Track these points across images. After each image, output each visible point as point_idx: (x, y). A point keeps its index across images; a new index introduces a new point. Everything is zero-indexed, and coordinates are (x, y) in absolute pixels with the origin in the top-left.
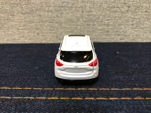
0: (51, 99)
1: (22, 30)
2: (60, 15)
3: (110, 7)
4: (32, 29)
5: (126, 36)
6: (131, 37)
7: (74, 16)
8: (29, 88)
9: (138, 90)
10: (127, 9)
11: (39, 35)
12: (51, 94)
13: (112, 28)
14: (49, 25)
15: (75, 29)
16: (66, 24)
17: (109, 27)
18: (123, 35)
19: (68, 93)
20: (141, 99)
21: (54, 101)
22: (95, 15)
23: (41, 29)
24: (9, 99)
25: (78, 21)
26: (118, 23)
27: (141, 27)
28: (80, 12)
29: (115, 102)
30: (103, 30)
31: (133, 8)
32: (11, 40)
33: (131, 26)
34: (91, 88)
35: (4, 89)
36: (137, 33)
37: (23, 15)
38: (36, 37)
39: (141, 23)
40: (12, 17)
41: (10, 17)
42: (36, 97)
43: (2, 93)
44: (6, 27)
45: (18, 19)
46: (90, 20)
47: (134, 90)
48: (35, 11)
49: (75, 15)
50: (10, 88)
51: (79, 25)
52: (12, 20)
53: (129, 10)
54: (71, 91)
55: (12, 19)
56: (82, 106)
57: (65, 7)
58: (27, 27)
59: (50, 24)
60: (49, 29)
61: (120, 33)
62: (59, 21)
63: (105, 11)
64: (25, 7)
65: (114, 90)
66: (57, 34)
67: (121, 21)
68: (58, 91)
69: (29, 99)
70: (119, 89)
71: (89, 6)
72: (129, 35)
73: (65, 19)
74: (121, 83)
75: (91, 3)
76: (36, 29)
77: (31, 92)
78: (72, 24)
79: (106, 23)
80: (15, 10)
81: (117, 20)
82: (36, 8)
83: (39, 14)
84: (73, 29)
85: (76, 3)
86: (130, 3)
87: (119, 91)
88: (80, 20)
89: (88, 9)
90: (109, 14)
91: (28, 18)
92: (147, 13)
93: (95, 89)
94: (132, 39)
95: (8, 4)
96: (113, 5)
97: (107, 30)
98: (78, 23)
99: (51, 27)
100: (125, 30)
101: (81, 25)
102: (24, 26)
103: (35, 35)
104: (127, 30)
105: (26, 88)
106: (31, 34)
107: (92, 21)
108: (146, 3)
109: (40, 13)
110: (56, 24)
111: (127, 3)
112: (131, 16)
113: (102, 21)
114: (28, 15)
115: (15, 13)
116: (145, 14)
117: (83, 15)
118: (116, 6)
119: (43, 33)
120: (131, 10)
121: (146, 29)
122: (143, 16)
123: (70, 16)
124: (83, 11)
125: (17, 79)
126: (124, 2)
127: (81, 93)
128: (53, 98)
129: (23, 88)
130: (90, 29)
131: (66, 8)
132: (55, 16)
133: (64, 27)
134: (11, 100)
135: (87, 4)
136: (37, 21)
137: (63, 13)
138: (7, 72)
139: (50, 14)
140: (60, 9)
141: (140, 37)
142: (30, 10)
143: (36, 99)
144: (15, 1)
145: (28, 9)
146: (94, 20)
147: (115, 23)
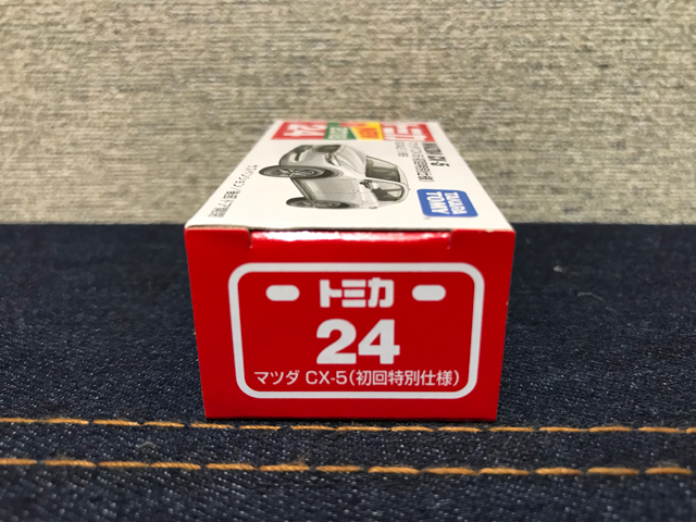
0: (275, 472)
1: (120, 165)
2: (294, 98)
3: (521, 66)
4: (168, 161)
5: (589, 194)
6: (613, 202)
7: (358, 102)
8: (173, 424)
9: (664, 434)
10: (596, 75)
11: (196, 187)
12: (276, 448)
13: (527, 158)
14: (244, 142)
17: (513, 153)
18: (578, 189)
19: (352, 446)
20: (679, 475)
21: (289, 480)
22: (453, 101)
23: (208, 161)
24: (86, 469)
26: (553, 137)
27: (659, 158)
28: (385, 86)
29: (565, 487)
30: (487, 167)
31: (621, 72)
32: (69, 207)
33: (612, 152)
34: (452, 426)
35: (58, 425)
36: (639, 184)
37: (127, 98)
38: (184, 197)
39: (655, 138)
40: (76, 103)
41: (69, 102)
42: (208, 462)
43: (51, 444)
44: (49, 147)
45: (104, 113)
47: (643, 433)
48: (182, 81)
49: (361, 97)
50: (86, 422)
52: (79, 116)
53: (605, 82)
54: (362, 438)
55: (76, 114)
56: (419, 503)
57: (317, 64)
58: (145, 147)
59: (248, 137)
61: (563, 181)
63: (497, 83)
64: (139, 59)
65: (555, 434)
67: (568, 130)
68: (306, 437)
69: (179, 469)
70: (577, 430)
71: (424, 61)
72: (604, 191)
73: (316, 117)
74: (584, 403)
75: (434, 44)
76: (186, 158)
77: (184, 440)
79: (499, 138)
80: (93, 71)
81: (549, 124)
82: (186, 67)
83: (202, 92)
85: (367, 47)
86: (610, 51)
87: (575, 435)
89: (419, 73)
90: (516, 96)
91: (151, 108)
92: (684, 95)
93: (469, 429)
94: (619, 207)
95: (62, 46)
96: (531, 55)
97: (504, 167)
100: (585, 169)
102: (128, 144)
103: (178, 184)
104: (596, 171)
105: (161, 424)
106: (163, 181)
108: (678, 48)
109: (205, 89)
111: (594, 48)
112: (611, 107)
113: (483, 126)
114: (150, 94)
115: (90, 89)
116: (677, 97)
117: (397, 99)
118: (545, 62)
120: (614, 78)
121: (679, 164)
122: (665, 105)
123: (341, 102)
124: (398, 80)
125: (112, 384)
126: (583, 43)
127: (409, 446)
128: (284, 467)
131: (323, 68)
132: (273, 104)
134: (96, 472)
135: (419, 49)
136: (189, 123)
137: (307, 88)
138: (66, 351)
139: (249, 92)
140: (296, 71)
141: (654, 201)
142: (160, 75)
143: (207, 469)
144: (94, 33)
145: (150, 69)
146: (448, 124)
147: (542, 135)
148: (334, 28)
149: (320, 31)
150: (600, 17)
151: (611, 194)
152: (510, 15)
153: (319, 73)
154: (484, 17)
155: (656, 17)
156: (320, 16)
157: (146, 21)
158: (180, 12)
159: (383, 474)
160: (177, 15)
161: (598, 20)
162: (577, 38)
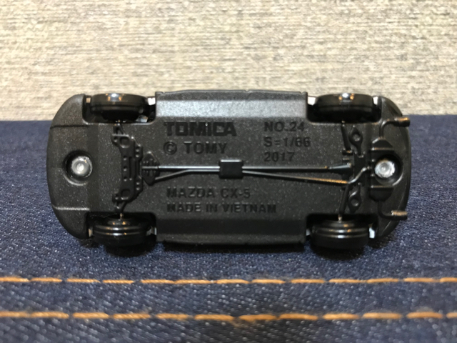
0: (125, 320)
1: (43, 77)
2: (165, 26)
4: (78, 74)
6: (397, 99)
7: (212, 28)
10: (387, 5)
12: (128, 299)
13: (336, 67)
14: (131, 59)
15: (214, 71)
16: (185, 54)
17: (326, 64)
18: (373, 90)
19: (186, 297)
21: (134, 326)
22: (282, 26)
23: (106, 73)
25: (225, 44)
26: (355, 52)
27: (431, 66)
28: (230, 16)
29: (344, 330)
30: (307, 74)
32: (9, 107)
33: (397, 63)
34: (262, 279)
36: (416, 86)
37: (44, 27)
39: (429, 52)
40: (8, 32)
41: (3, 32)
42: (74, 312)
45: (28, 39)
46: (263, 42)
47: (408, 283)
48: (83, 14)
49: (214, 24)
51: (229, 60)
52: (10, 42)
53: (393, 10)
54: (194, 289)
55: (8, 40)
58: (61, 64)
59: (134, 55)
60: (132, 73)
61: (361, 84)
62: (165, 45)
63: (313, 12)
65: (341, 286)
66: (155, 87)
67: (365, 47)
68: (152, 289)
70: (357, 281)
72: (391, 91)
73: (182, 40)
76: (90, 71)
78: (207, 54)
79: (315, 53)
80: (18, 8)
81: (352, 42)
83: (98, 22)
84: (208, 71)
87: (356, 286)
88: (232, 43)
89: (256, 6)
90: (328, 22)
91: (62, 35)
92: (450, 20)
93: (275, 281)
94: (401, 102)
97: (319, 75)
98: (227, 50)
99: (137, 65)
100: (377, 75)
101: (235, 59)
102: (48, 62)
103: (86, 90)
104: (385, 76)
105: (45, 279)
106: (75, 88)
107: (272, 45)
109: (100, 20)
110: (154, 56)
112: (397, 29)
113: (303, 44)
114: (61, 24)
115: (17, 21)
116: (445, 22)
117: (240, 25)
120: (400, 8)
121: (445, 71)
122: (437, 28)
123: (200, 28)
124: (241, 11)
125: (14, 247)
127: (228, 296)
128: (131, 316)
129: (34, 280)
130: (265, 71)
131: (186, 3)
132: (150, 30)
133: (181, 64)
136: (90, 46)
137: (175, 18)
139: (133, 22)
140: (166, 6)
141: (427, 98)
142: (66, 9)
143: (73, 318)
146: (278, 43)
147: (346, 51)
151: (396, 93)
153: (183, 7)
159: (206, 321)
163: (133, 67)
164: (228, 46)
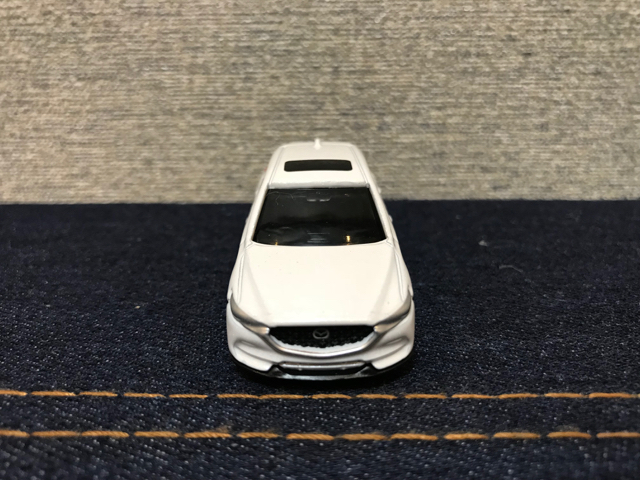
0: (199, 439)
1: (81, 149)
2: (241, 85)
3: (451, 54)
4: (125, 145)
5: (516, 172)
6: (539, 180)
7: (300, 89)
8: (108, 394)
9: (568, 399)
10: (520, 63)
11: (152, 169)
12: (201, 415)
13: (458, 139)
14: (195, 126)
16: (265, 122)
17: (445, 135)
18: (506, 168)
19: (273, 414)
20: (579, 438)
21: (211, 447)
22: (389, 87)
23: (162, 144)
24: (19, 439)
25: (316, 110)
26: (482, 120)
27: (579, 139)
28: (324, 74)
29: (471, 452)
30: (421, 148)
31: (543, 59)
32: (33, 187)
33: (536, 133)
34: (369, 393)
36: (562, 163)
37: (85, 86)
38: (140, 178)
39: (576, 121)
40: (37, 91)
41: (31, 90)
42: (135, 430)
44: (14, 131)
45: (63, 100)
46: (365, 107)
47: (549, 398)
48: (136, 70)
49: (303, 84)
50: (25, 394)
51: (321, 129)
52: (41, 103)
53: (529, 69)
54: (284, 406)
55: (38, 101)
56: (332, 468)
57: (261, 54)
58: (103, 132)
59: (199, 122)
60: (197, 144)
61: (491, 161)
62: (239, 109)
63: (429, 69)
64: (95, 50)
65: (467, 402)
66: (226, 163)
67: (495, 113)
68: (231, 405)
69: (108, 437)
70: (487, 397)
71: (361, 50)
72: (530, 169)
73: (261, 103)
74: (496, 371)
75: (370, 34)
76: (142, 141)
77: (116, 409)
78: (292, 122)
79: (431, 122)
80: (53, 61)
81: (478, 108)
82: (140, 56)
83: (155, 80)
85: (308, 37)
86: (532, 40)
87: (485, 402)
88: (325, 108)
89: (356, 61)
90: (447, 82)
91: (108, 96)
92: (602, 81)
93: (385, 396)
94: (543, 185)
95: (24, 38)
96: (460, 44)
97: (437, 148)
98: (318, 117)
99: (202, 134)
100: (511, 149)
101: (328, 129)
102: (88, 130)
103: (134, 166)
104: (522, 151)
105: (96, 393)
106: (121, 163)
107: (376, 111)
108: (595, 37)
109: (158, 78)
110: (225, 123)
111: (518, 37)
112: (534, 92)
113: (416, 110)
114: (106, 83)
115: (50, 77)
116: (595, 83)
117: (336, 85)
118: (473, 50)
119: (168, 159)
121: (598, 144)
122: (584, 90)
123: (285, 88)
124: (337, 68)
125: (54, 356)
126: (508, 33)
127: (327, 413)
128: (206, 434)
129: (82, 394)
130: (367, 144)
131: (268, 57)
132: (221, 90)
133: (260, 134)
134: (28, 442)
135: (356, 39)
136: (143, 109)
137: (253, 76)
138: (13, 325)
139: (199, 80)
140: (242, 60)
141: (576, 179)
142: (116, 64)
143: (135, 437)
144: (52, 26)
145: (107, 58)
146: (384, 109)
147: (471, 118)
148: (277, 20)
149: (263, 23)
150: (523, 9)
151: (537, 172)
152: (440, 7)
153: (264, 62)
154: (416, 9)
155: (575, 8)
156: (264, 9)
157: (101, 14)
158: (132, 5)
159: (300, 441)
160: (130, 8)
161: (521, 11)
162: (502, 28)
163: (197, 137)
164: (321, 112)
